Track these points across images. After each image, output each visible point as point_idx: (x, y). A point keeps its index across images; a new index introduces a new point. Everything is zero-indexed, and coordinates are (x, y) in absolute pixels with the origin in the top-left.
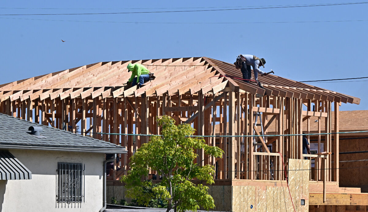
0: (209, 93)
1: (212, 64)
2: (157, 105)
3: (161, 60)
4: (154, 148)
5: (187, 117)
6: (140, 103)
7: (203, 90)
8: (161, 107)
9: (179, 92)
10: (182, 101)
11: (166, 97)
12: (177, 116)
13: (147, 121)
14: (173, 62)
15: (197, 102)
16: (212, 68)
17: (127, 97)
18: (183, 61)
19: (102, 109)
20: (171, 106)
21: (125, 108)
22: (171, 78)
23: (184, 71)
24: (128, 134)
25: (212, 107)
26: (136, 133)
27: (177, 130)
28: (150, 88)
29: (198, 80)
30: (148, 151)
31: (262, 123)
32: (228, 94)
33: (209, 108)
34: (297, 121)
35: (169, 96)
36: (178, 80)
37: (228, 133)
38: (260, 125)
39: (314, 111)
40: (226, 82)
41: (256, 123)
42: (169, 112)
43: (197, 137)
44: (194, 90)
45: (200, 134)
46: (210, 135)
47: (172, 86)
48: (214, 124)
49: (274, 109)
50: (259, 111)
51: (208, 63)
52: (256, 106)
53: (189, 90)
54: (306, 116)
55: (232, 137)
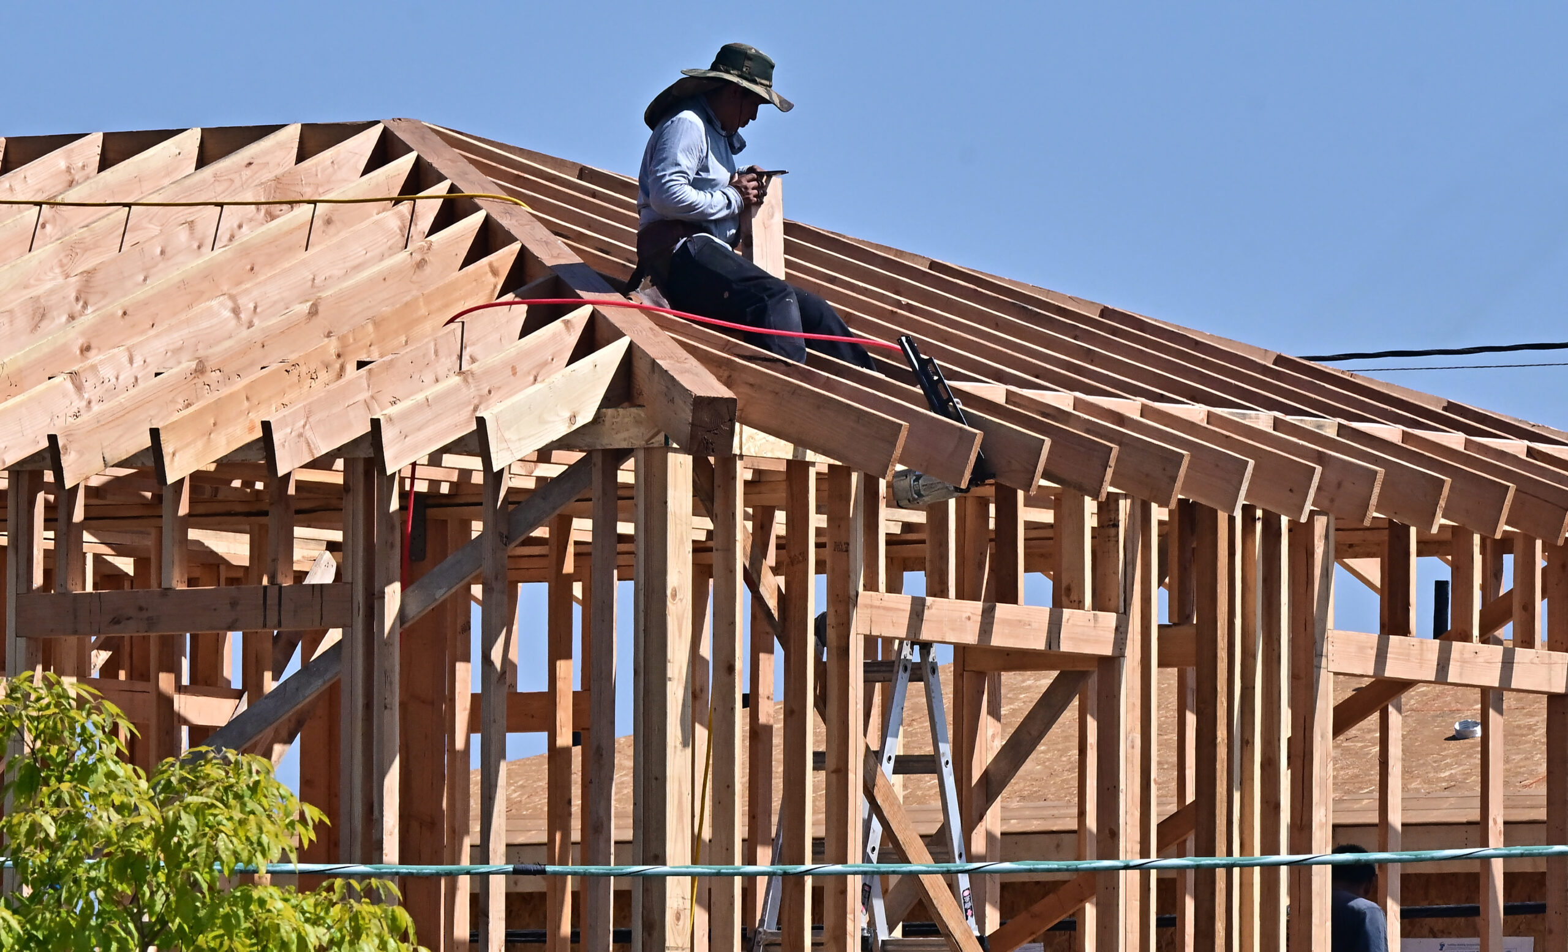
0: (448, 459)
1: (473, 183)
5: (237, 684)
7: (388, 435)
9: (167, 449)
10: (193, 534)
11: (41, 497)
12: (142, 674)
14: (104, 164)
15: (332, 546)
16: (474, 221)
18: (202, 162)
20: (89, 588)
22: (89, 318)
23: (207, 255)
25: (477, 590)
27: (149, 815)
29: (342, 339)
31: (946, 750)
32: (626, 475)
33: (442, 607)
34: (1286, 731)
35: (69, 484)
36: (157, 336)
37: (628, 835)
38: (928, 764)
39: (1439, 631)
40: (610, 356)
41: (896, 747)
42: (73, 640)
43: (338, 882)
44: (308, 433)
45: (358, 852)
46: (455, 859)
47: (100, 391)
48: (492, 756)
49: (1066, 612)
50: (925, 635)
51: (441, 178)
52: (894, 587)
53: (259, 433)
54: (1366, 682)
55: (662, 877)
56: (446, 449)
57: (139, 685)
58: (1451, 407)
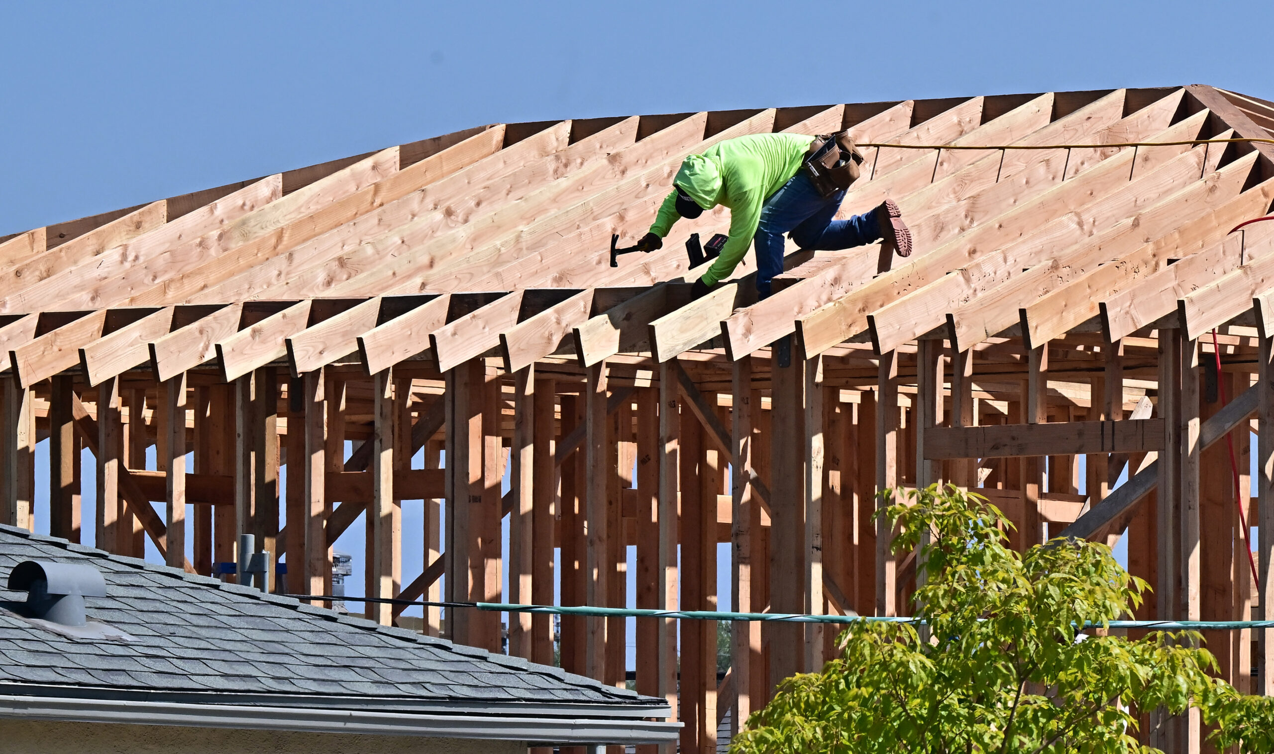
0: (1233, 329)
1: (1250, 131)
2: (879, 413)
3: (905, 111)
4: (864, 703)
5: (1082, 492)
6: (766, 402)
7: (1189, 312)
8: (903, 425)
9: (1032, 324)
10: (1051, 384)
11: (941, 359)
12: (1015, 485)
13: (812, 519)
14: (985, 119)
15: (1150, 393)
16: (1250, 158)
17: (674, 362)
18: (1055, 117)
19: (504, 445)
20: (976, 424)
21: (663, 432)
22: (974, 230)
23: (1059, 184)
24: (684, 606)
25: (1254, 423)
26: (735, 606)
27: (1024, 587)
28: (829, 300)
29: (1157, 243)
30: (824, 729)
33: (1229, 435)
35: (961, 349)
36: (1024, 242)
42: (964, 461)
43: (1160, 634)
44: (1133, 312)
45: (1171, 612)
46: (1240, 616)
47: (983, 282)
48: (1266, 542)
51: (1227, 127)
53: (1097, 312)
56: (1232, 322)
57: (1013, 493)
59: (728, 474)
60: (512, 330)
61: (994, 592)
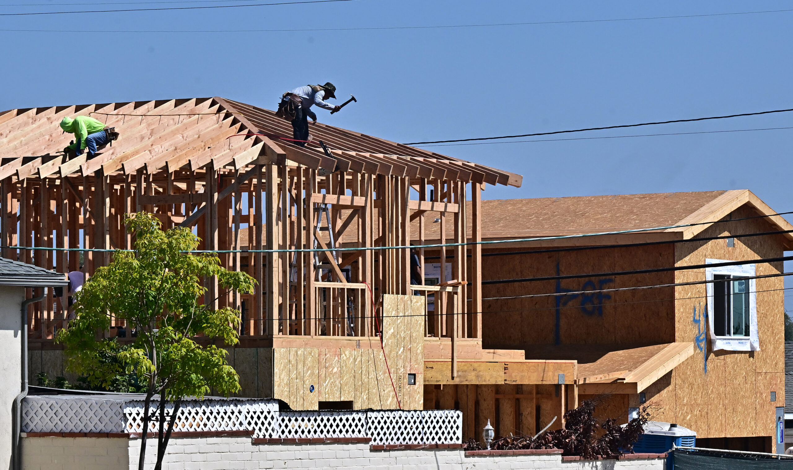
0: (227, 167)
1: (232, 110)
2: (125, 191)
3: (132, 105)
4: (121, 274)
5: (184, 214)
6: (93, 189)
7: (214, 162)
8: (133, 195)
9: (169, 166)
10: (175, 183)
11: (143, 176)
12: (165, 212)
13: (106, 222)
14: (155, 107)
15: (203, 185)
16: (232, 118)
17: (66, 177)
18: (176, 106)
19: (18, 201)
20: (153, 195)
21: (63, 197)
22: (153, 138)
23: (177, 126)
24: (70, 248)
25: (233, 194)
26: (85, 247)
27: (166, 240)
28: (111, 159)
29: (205, 142)
30: (109, 282)
31: (330, 226)
32: (264, 170)
33: (226, 197)
34: (400, 221)
35: (149, 173)
36: (167, 142)
37: (265, 244)
38: (326, 229)
39: (432, 200)
40: (260, 145)
41: (320, 225)
42: (150, 205)
43: (205, 253)
44: (198, 162)
45: (209, 248)
46: (230, 249)
47: (155, 154)
48: (237, 228)
49: (355, 197)
50: (326, 202)
51: (225, 109)
52: (319, 192)
53: (188, 162)
54: (417, 211)
55: (272, 252)
56: (227, 165)
57: (164, 215)
58: (433, 154)
59: (82, 209)
60: (20, 168)
61: (157, 242)
